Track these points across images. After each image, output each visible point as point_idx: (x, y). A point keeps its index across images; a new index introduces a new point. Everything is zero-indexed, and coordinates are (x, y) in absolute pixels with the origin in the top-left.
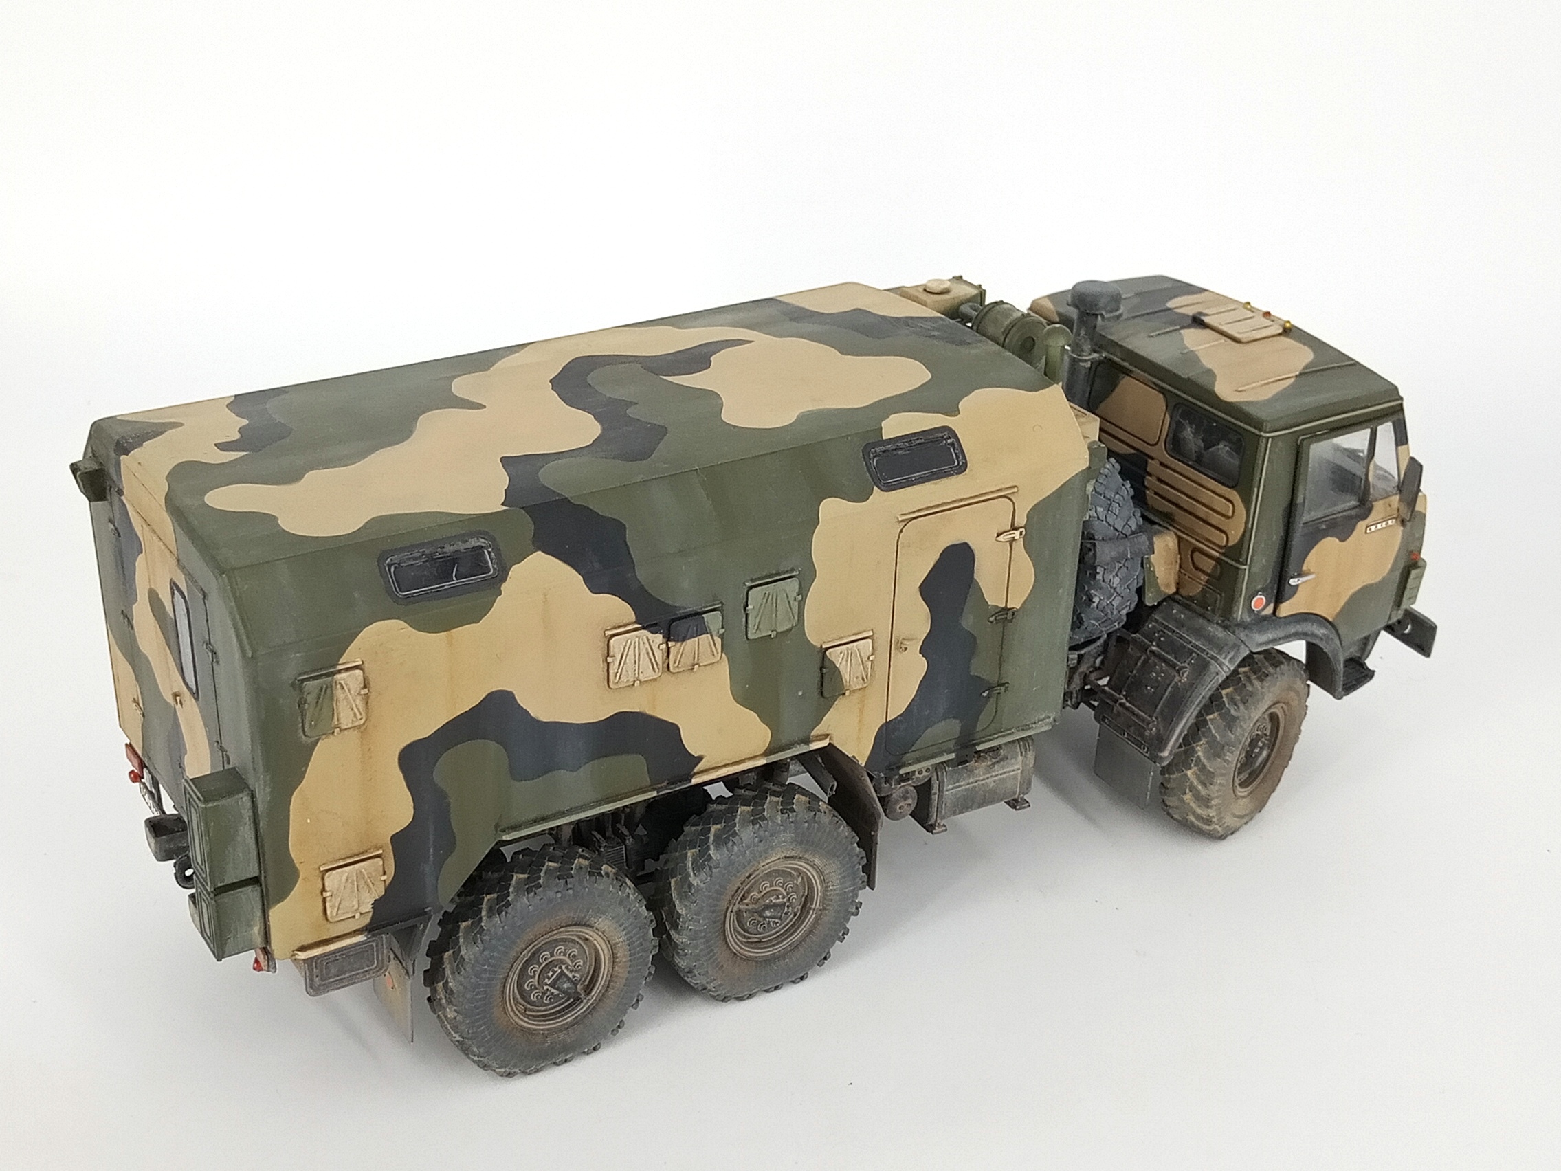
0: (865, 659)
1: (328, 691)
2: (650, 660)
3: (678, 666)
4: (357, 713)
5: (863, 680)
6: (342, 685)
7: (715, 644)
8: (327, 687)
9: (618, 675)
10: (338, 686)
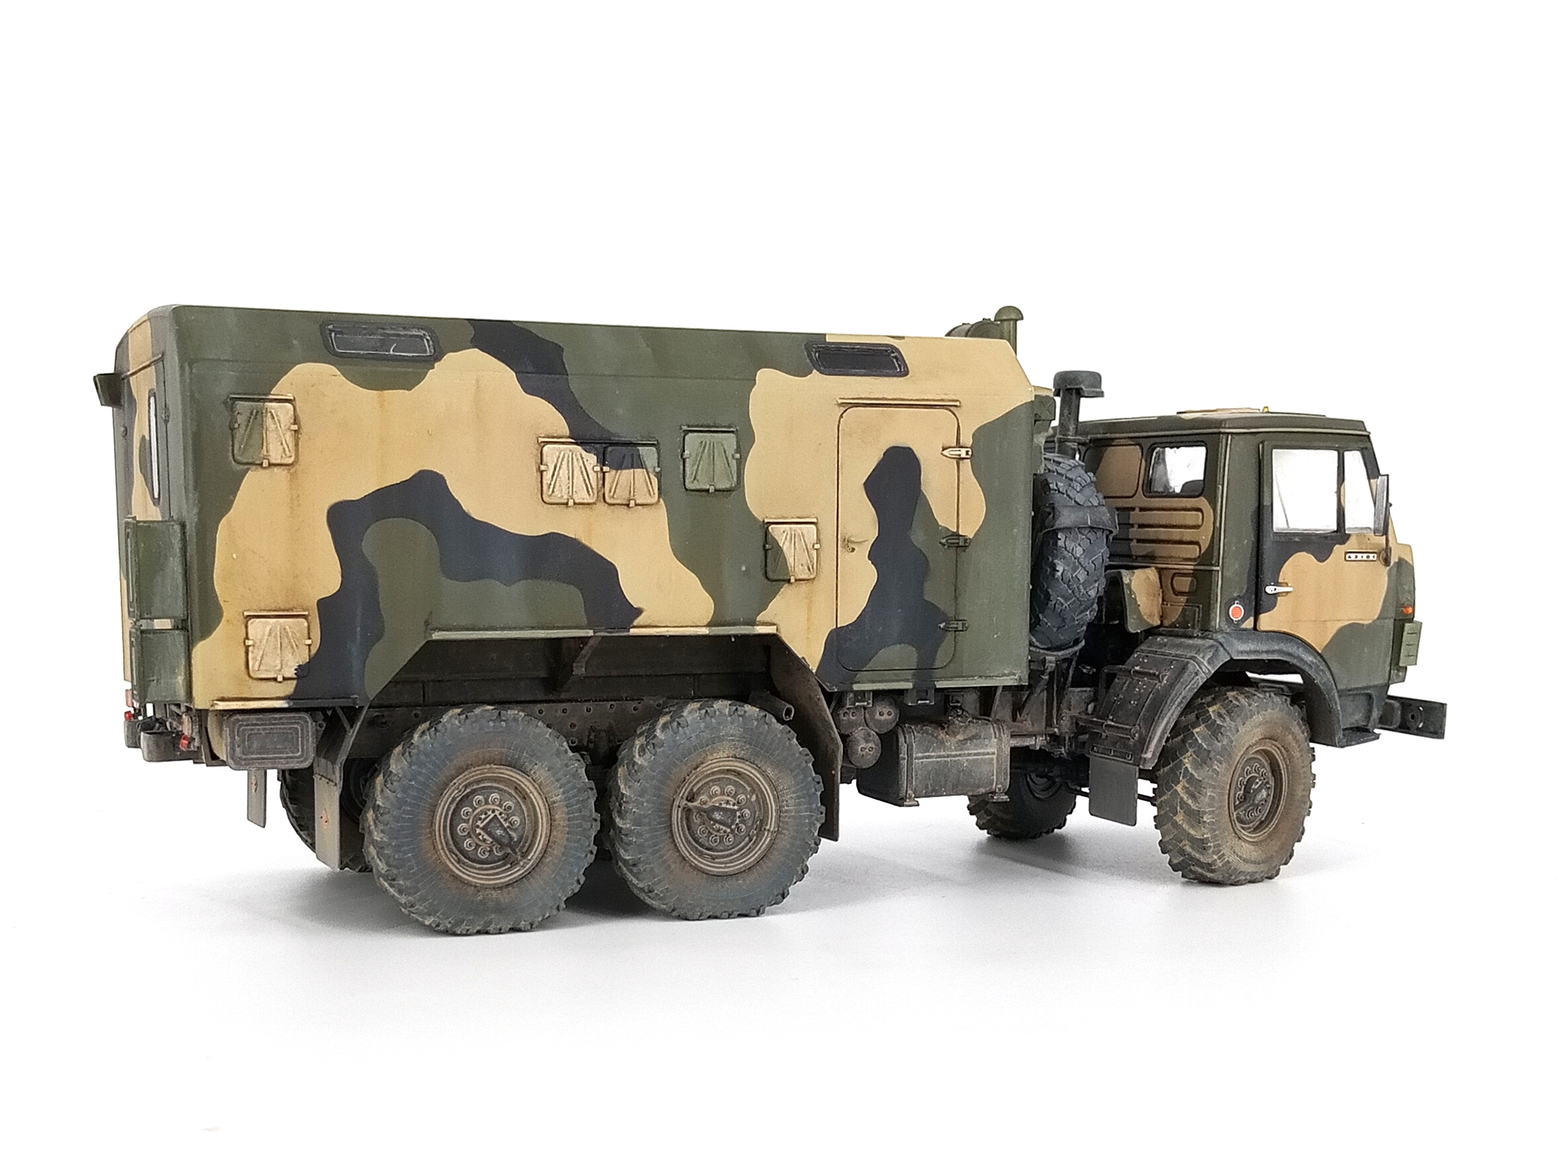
0: (810, 547)
1: (259, 417)
2: (585, 480)
3: (613, 497)
4: (287, 449)
5: (809, 570)
6: (272, 415)
7: (651, 484)
8: (257, 412)
9: (552, 487)
10: (269, 414)
